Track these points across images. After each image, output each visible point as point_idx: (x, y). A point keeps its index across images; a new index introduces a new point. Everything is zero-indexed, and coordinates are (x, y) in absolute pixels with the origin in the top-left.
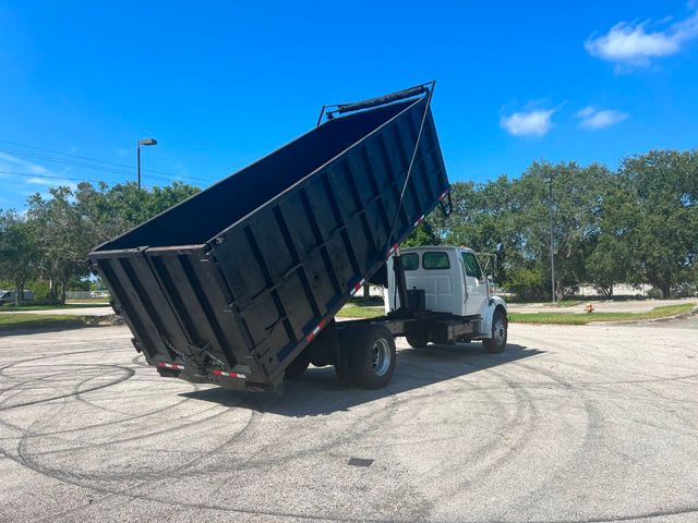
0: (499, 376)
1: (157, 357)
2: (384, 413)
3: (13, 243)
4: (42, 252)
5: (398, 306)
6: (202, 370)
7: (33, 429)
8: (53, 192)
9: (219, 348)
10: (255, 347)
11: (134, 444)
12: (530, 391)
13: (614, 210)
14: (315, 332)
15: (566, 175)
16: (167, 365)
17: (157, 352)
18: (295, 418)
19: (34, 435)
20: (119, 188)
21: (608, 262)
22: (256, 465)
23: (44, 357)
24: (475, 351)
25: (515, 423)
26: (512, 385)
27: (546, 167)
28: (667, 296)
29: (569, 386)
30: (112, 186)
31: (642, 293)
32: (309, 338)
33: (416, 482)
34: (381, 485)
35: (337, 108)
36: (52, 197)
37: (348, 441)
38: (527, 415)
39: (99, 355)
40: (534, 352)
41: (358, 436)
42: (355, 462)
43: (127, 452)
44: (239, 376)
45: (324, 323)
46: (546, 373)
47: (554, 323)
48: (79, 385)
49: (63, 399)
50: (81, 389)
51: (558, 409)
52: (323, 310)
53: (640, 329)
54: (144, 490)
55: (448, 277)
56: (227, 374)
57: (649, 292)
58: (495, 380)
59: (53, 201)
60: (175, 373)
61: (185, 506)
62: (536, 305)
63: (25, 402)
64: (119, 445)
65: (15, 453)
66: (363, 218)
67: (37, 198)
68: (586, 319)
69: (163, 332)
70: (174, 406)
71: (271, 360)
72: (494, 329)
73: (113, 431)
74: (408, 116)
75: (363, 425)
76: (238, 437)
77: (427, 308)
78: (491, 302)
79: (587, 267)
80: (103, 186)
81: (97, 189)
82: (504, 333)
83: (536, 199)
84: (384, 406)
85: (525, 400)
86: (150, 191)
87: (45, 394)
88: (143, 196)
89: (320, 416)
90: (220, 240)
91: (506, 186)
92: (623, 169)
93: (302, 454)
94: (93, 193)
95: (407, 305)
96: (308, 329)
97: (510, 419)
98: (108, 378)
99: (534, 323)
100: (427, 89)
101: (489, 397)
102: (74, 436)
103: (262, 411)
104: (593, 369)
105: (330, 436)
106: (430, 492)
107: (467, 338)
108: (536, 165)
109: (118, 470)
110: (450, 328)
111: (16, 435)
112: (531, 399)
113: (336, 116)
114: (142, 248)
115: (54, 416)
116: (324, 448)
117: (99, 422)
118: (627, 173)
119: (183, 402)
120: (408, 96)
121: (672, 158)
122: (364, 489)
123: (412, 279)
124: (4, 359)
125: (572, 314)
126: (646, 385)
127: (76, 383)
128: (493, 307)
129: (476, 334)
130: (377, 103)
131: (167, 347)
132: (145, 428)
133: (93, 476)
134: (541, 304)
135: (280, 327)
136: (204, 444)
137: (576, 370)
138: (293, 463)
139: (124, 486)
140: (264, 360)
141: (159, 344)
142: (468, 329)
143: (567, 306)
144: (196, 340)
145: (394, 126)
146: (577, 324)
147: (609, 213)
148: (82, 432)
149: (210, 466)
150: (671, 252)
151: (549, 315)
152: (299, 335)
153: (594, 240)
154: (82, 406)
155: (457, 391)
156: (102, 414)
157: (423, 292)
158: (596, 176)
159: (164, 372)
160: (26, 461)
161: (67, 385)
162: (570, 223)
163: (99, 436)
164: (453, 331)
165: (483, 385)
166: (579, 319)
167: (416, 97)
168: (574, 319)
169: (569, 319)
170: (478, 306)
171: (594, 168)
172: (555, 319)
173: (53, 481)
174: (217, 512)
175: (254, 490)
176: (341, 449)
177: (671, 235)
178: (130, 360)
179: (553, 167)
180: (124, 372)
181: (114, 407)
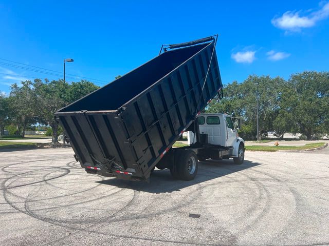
0: (245, 175)
1: (86, 164)
2: (197, 192)
3: (3, 107)
4: (17, 112)
5: (196, 141)
6: (110, 170)
7: (30, 198)
8: (23, 83)
9: (120, 160)
10: (138, 160)
11: (82, 206)
12: (262, 182)
13: (286, 98)
14: (164, 153)
15: (265, 81)
16: (91, 168)
17: (86, 161)
18: (155, 194)
19: (30, 201)
20: (54, 82)
21: (283, 123)
22: (145, 217)
23: (22, 163)
24: (231, 163)
25: (260, 198)
26: (253, 179)
27: (256, 78)
28: (309, 139)
29: (279, 181)
30: (50, 81)
31: (297, 137)
32: (161, 156)
33: (224, 226)
34: (208, 228)
35: (169, 46)
36: (22, 85)
37: (184, 205)
38: (265, 195)
39: (49, 162)
40: (256, 164)
41: (189, 203)
42: (192, 216)
43: (80, 210)
44: (129, 173)
45: (168, 149)
46: (266, 174)
47: (261, 150)
48: (45, 176)
49: (39, 183)
50: (46, 178)
51: (278, 191)
52: (167, 142)
53: (301, 154)
54: (95, 228)
55: (219, 128)
56: (123, 173)
57: (300, 137)
58: (243, 177)
59: (23, 87)
60: (95, 172)
61: (117, 236)
62: (249, 142)
63: (21, 184)
64: (74, 206)
65: (24, 210)
66: (185, 99)
67: (15, 86)
68: (275, 149)
69: (91, 152)
70: (95, 187)
71: (145, 166)
72: (239, 153)
73: (68, 199)
74: (205, 51)
75: (189, 198)
76: (131, 203)
77: (209, 143)
78: (238, 140)
79: (273, 125)
80: (47, 81)
81: (44, 82)
82: (243, 155)
83: (251, 93)
84: (196, 188)
85: (261, 187)
86: (70, 84)
87: (30, 181)
88: (66, 86)
89: (167, 193)
90: (124, 108)
91: (236, 86)
92: (291, 79)
93: (165, 212)
94: (42, 84)
95: (200, 141)
96: (161, 152)
97: (258, 196)
98: (58, 173)
99: (252, 150)
100: (214, 38)
101: (244, 185)
102: (51, 202)
103: (139, 190)
104: (287, 172)
105: (175, 203)
106: (233, 231)
107: (227, 157)
108: (251, 77)
109: (78, 218)
110: (220, 152)
111: (21, 200)
112: (264, 186)
113: (168, 50)
114: (84, 111)
115: (37, 192)
116: (174, 209)
117: (61, 195)
118: (293, 81)
119: (98, 185)
120: (204, 42)
121: (314, 75)
122: (201, 229)
123: (202, 129)
124: (3, 164)
125: (269, 146)
126: (314, 180)
127: (43, 175)
128: (239, 143)
129: (231, 155)
130: (189, 44)
131: (92, 158)
132: (84, 198)
133: (66, 221)
134: (251, 142)
135: (148, 151)
136: (116, 206)
137: (279, 173)
138: (162, 216)
139: (83, 226)
140: (142, 166)
141: (88, 158)
142: (227, 153)
143: (264, 143)
144: (108, 156)
145: (199, 56)
146: (272, 151)
147: (285, 100)
148: (54, 200)
149: (123, 217)
150: (312, 118)
151: (258, 146)
152: (157, 154)
153: (277, 112)
154: (50, 187)
155: (228, 182)
156: (61, 191)
157: (207, 135)
158: (278, 83)
159: (89, 171)
160: (31, 214)
161: (39, 176)
162: (266, 104)
163: (64, 202)
164: (222, 153)
165: (239, 179)
166: (273, 149)
167: (208, 42)
168: (270, 149)
169: (268, 149)
170: (232, 142)
171: (277, 79)
172: (261, 149)
173: (47, 224)
174: (134, 240)
175: (147, 229)
176: (183, 209)
177: (313, 111)
178: (65, 165)
179: (259, 78)
180: (64, 170)
181: (65, 188)
